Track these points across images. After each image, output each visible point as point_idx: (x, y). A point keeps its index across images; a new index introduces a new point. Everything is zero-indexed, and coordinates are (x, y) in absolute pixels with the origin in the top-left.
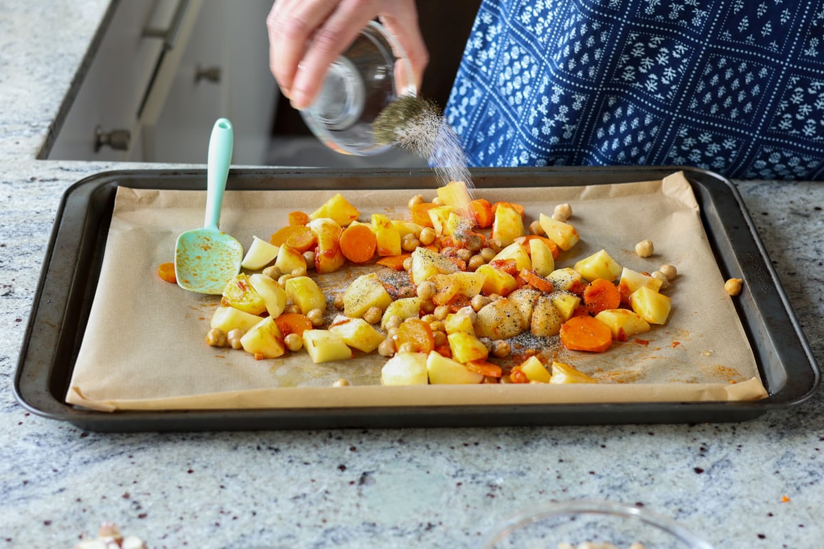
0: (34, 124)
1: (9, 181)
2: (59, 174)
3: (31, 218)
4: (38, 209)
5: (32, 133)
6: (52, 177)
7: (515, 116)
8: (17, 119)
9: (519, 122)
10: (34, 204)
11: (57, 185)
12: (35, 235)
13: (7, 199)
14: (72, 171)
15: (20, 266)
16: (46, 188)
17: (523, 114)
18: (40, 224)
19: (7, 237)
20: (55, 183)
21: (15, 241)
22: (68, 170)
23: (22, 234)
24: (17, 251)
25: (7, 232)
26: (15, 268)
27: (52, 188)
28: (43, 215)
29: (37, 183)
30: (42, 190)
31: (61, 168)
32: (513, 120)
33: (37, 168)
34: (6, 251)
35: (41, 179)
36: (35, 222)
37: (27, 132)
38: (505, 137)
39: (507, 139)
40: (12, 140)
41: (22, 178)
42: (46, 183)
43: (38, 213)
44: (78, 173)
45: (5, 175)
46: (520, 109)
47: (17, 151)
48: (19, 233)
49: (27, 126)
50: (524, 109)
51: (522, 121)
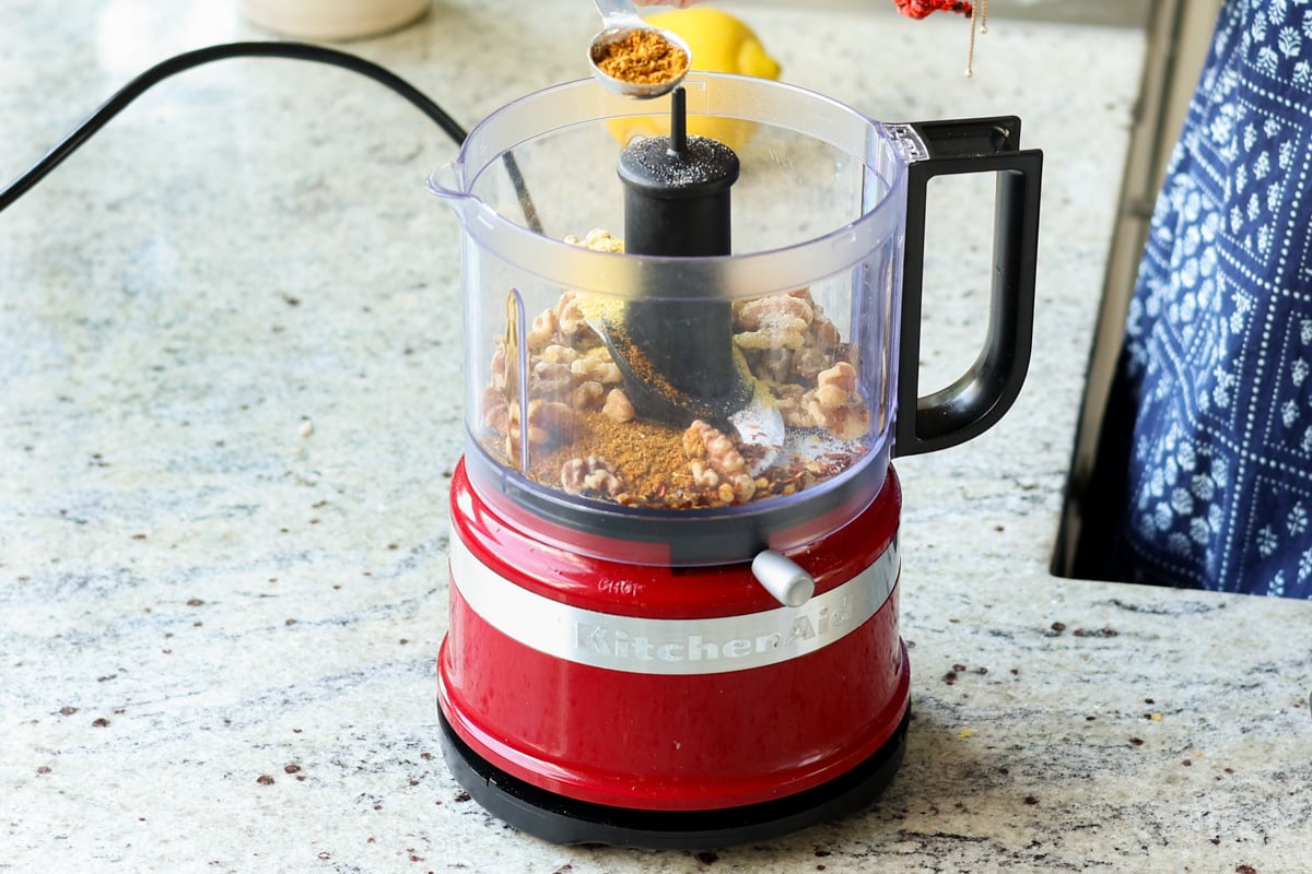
0: (1027, 481)
1: (1005, 630)
2: (1116, 619)
3: (1078, 730)
4: (1090, 710)
5: (1027, 505)
6: (1101, 625)
7: (1177, 348)
8: (984, 466)
9: (1183, 360)
10: (1077, 695)
11: (1117, 647)
12: (1097, 776)
13: (1012, 677)
14: (1143, 611)
15: (1081, 857)
16: (1095, 654)
17: (1192, 343)
18: (1102, 749)
19: (1033, 779)
20: (1111, 641)
21: (1055, 791)
22: (1133, 609)
23: (1066, 772)
24: (1067, 816)
25: (1032, 766)
26: (1071, 862)
27: (1106, 654)
28: (1102, 724)
29: (1068, 639)
30: (1085, 657)
31: (1117, 603)
32: (1173, 356)
33: (1061, 597)
34: (1041, 815)
35: (1075, 628)
36: (1091, 741)
37: (1014, 501)
38: (1154, 395)
39: (1156, 399)
40: (986, 519)
41: (1033, 624)
42: (1090, 642)
43: (1090, 719)
44: (1156, 616)
45: (992, 613)
46: (1188, 331)
47: (1004, 552)
48: (1061, 770)
49: (1010, 483)
50: (1197, 331)
51: (1188, 358)
